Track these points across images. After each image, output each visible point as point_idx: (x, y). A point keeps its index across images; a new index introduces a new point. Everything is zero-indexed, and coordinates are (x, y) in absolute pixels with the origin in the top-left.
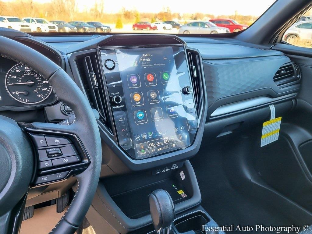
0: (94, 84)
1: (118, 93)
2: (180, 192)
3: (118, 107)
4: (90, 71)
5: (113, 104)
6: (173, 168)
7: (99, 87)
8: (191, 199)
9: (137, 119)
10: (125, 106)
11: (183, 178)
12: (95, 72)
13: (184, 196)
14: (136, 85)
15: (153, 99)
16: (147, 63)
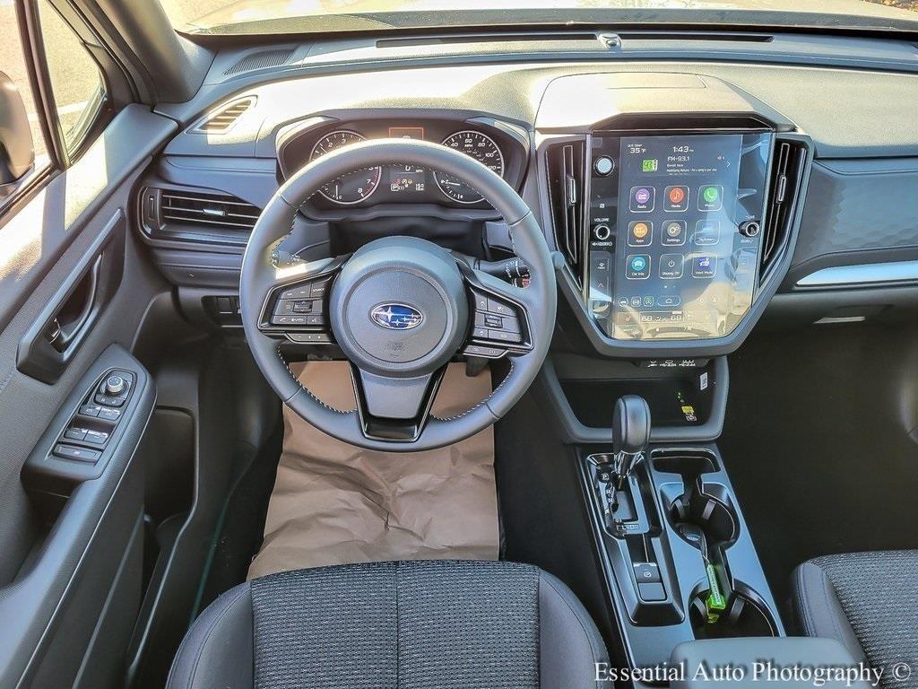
0: (568, 198)
1: (607, 220)
2: (687, 410)
3: (601, 244)
4: (568, 172)
5: (593, 238)
6: (683, 365)
7: (577, 205)
8: (703, 426)
9: (631, 270)
10: (614, 244)
11: (704, 386)
12: (575, 178)
13: (691, 418)
14: (644, 207)
15: (671, 238)
16: (678, 165)
